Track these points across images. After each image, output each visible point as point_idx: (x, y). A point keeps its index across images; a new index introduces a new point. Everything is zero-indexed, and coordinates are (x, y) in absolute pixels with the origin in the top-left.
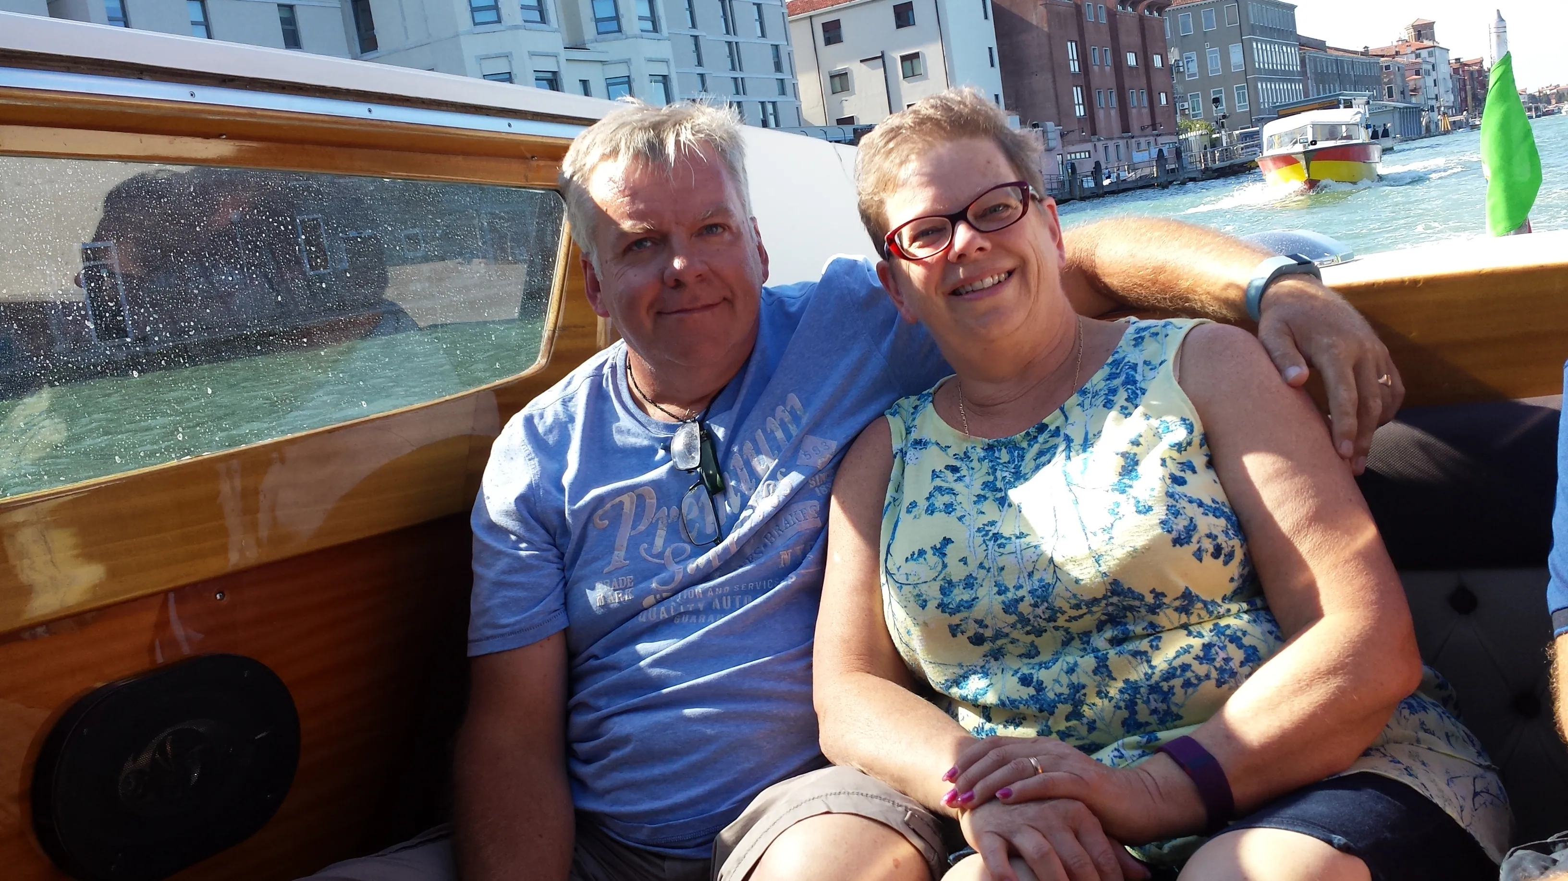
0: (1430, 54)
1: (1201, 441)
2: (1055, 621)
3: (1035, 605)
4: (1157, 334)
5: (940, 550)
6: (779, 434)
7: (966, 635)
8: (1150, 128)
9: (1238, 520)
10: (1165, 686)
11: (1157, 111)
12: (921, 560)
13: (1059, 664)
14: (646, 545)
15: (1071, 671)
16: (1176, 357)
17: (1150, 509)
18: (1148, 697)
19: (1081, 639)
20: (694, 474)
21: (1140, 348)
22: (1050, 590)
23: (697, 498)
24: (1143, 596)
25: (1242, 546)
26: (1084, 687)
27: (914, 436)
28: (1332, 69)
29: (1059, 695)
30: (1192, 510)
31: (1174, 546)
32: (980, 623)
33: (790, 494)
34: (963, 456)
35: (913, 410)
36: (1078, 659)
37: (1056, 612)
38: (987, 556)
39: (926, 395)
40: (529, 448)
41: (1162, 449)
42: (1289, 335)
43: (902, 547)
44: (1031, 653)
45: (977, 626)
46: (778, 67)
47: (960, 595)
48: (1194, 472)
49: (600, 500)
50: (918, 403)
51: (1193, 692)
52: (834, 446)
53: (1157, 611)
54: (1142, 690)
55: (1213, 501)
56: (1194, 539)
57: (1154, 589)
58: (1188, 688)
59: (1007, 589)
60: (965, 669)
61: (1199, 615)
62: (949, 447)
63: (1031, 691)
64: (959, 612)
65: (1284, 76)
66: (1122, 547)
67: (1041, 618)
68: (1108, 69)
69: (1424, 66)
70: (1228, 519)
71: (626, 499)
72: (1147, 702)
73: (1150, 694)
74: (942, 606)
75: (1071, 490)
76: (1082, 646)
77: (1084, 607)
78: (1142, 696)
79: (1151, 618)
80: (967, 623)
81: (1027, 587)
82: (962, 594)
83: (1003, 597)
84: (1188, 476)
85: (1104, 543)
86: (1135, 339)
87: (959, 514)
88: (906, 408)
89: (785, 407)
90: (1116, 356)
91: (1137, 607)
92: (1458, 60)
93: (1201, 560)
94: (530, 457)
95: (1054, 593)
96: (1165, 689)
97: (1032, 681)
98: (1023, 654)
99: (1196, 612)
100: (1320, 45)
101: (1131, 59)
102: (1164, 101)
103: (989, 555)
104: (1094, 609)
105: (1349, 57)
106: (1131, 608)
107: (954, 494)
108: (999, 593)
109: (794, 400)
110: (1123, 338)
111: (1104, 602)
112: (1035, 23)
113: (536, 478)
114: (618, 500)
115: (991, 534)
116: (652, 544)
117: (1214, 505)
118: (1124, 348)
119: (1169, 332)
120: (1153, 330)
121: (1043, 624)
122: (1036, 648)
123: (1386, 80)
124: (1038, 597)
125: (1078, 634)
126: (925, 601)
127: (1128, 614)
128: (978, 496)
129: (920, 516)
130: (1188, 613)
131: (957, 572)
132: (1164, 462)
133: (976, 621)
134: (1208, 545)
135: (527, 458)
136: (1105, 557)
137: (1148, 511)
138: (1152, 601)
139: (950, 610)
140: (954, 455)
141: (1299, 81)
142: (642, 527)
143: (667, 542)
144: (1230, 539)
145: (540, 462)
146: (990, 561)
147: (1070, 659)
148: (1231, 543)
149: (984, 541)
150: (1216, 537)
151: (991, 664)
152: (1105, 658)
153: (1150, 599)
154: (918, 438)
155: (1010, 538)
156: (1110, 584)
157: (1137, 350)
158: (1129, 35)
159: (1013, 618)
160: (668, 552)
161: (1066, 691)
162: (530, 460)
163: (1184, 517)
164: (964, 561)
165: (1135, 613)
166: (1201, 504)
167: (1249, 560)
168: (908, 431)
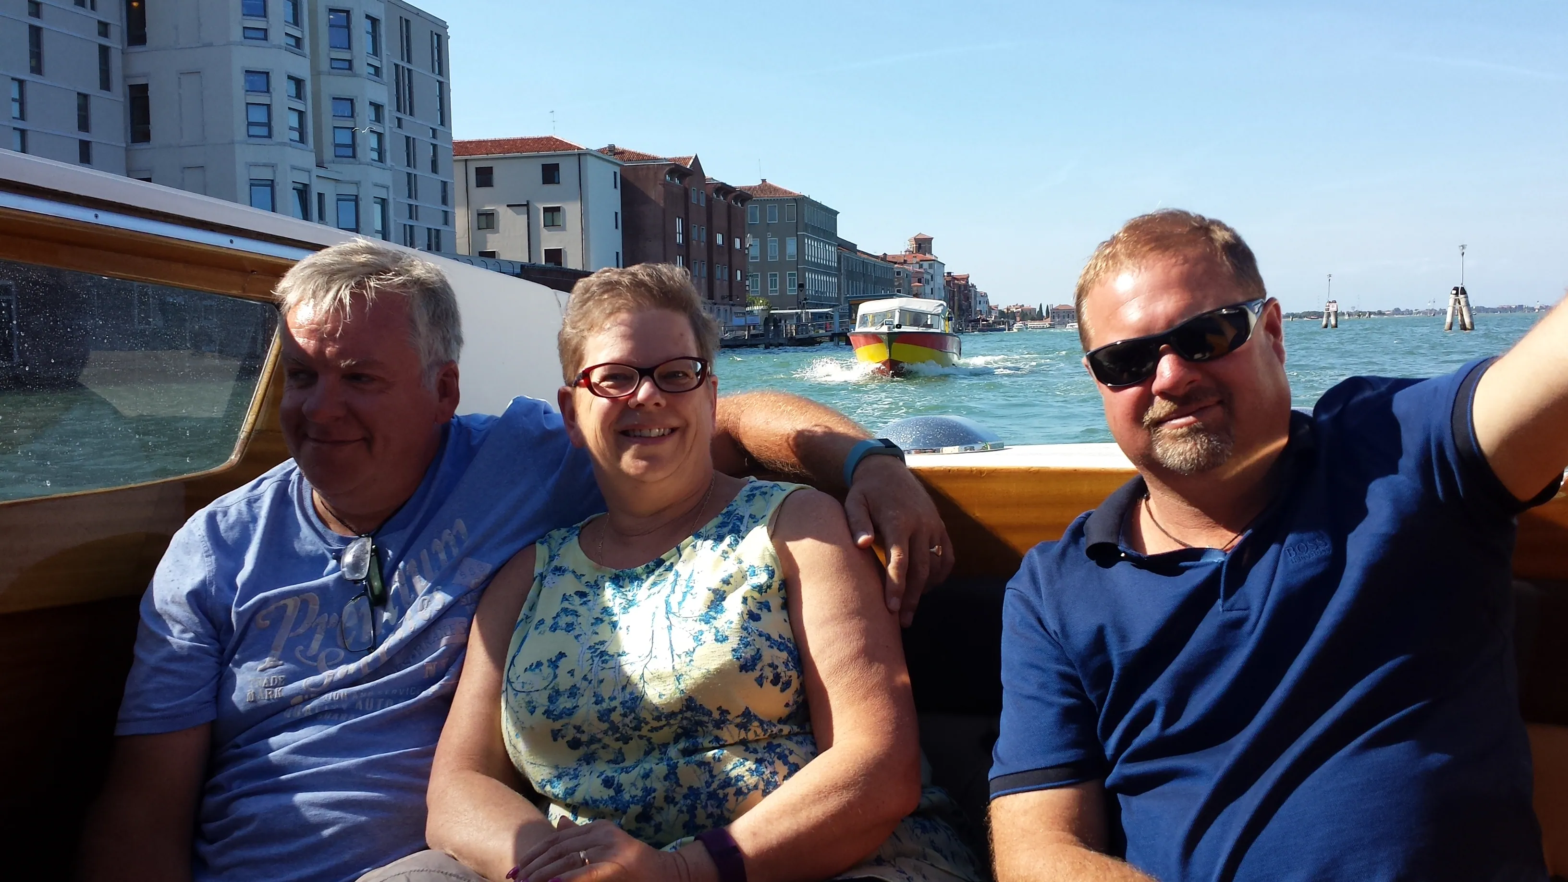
0: (930, 266)
1: (780, 585)
2: (640, 730)
3: (625, 715)
4: (766, 493)
5: (554, 664)
6: (443, 556)
7: (566, 739)
8: (728, 299)
9: (799, 655)
10: (721, 793)
11: (734, 284)
12: (537, 671)
13: (637, 769)
14: (302, 648)
15: (646, 776)
16: (775, 512)
17: (726, 638)
18: (706, 803)
19: (660, 750)
20: (359, 585)
21: (751, 503)
22: (638, 703)
23: (357, 608)
24: (711, 713)
25: (798, 678)
26: (655, 791)
27: (555, 563)
28: (860, 270)
29: (633, 797)
30: (762, 643)
31: (741, 671)
32: (578, 729)
33: (442, 609)
34: (593, 584)
35: (561, 541)
36: (654, 766)
37: (640, 722)
38: (591, 669)
39: (575, 528)
40: (208, 544)
41: (745, 589)
42: (864, 505)
43: (523, 661)
44: (618, 759)
45: (575, 731)
46: (444, 201)
47: (565, 703)
48: (769, 610)
49: (265, 601)
50: (567, 534)
51: (743, 800)
52: (488, 568)
53: (722, 726)
54: (702, 796)
55: (780, 636)
56: (758, 667)
57: (721, 707)
58: (740, 796)
59: (603, 700)
60: (560, 771)
61: (755, 732)
62: (583, 575)
63: (611, 792)
64: (562, 718)
65: (825, 270)
66: (699, 669)
67: (628, 726)
68: (702, 244)
69: (926, 276)
70: (790, 653)
71: (290, 602)
72: (705, 807)
73: (708, 800)
74: (548, 713)
75: (668, 618)
76: (660, 756)
77: (664, 719)
78: (702, 802)
79: (717, 732)
80: (567, 729)
81: (620, 699)
82: (566, 702)
83: (598, 707)
84: (764, 614)
85: (685, 665)
86: (748, 496)
87: (576, 632)
88: (556, 538)
89: (451, 531)
90: (730, 508)
91: (706, 722)
92: (949, 273)
93: (761, 685)
94: (208, 554)
95: (641, 705)
96: (721, 796)
97: (613, 784)
98: (611, 760)
99: (753, 729)
100: (852, 247)
101: (719, 239)
102: (739, 278)
103: (593, 670)
104: (672, 722)
105: (873, 261)
106: (701, 724)
107: (577, 615)
108: (596, 703)
109: (461, 525)
110: (739, 494)
111: (680, 716)
112: (653, 198)
113: (211, 574)
114: (282, 602)
115: (599, 651)
116: (307, 647)
117: (780, 640)
118: (738, 502)
119: (774, 493)
120: (763, 490)
121: (630, 732)
122: (623, 754)
123: (896, 284)
124: (628, 708)
125: (658, 745)
126: (535, 708)
127: (699, 728)
128: (597, 618)
129: (544, 632)
130: (747, 730)
131: (564, 682)
132: (745, 600)
133: (575, 727)
134: (769, 673)
135: (204, 555)
136: (684, 676)
137: (724, 640)
138: (718, 717)
139: (554, 717)
140: (586, 583)
141: (835, 276)
142: (301, 630)
143: (323, 646)
144: (788, 670)
145: (216, 560)
146: (593, 674)
147: (647, 766)
148: (789, 673)
149: (592, 657)
150: (777, 667)
151: (582, 768)
152: (675, 766)
153: (716, 715)
154: (559, 565)
155: (613, 656)
156: (686, 700)
157: (748, 504)
158: (720, 220)
159: (606, 726)
160: (323, 655)
161: (639, 793)
162: (207, 556)
163: (752, 647)
164: (571, 673)
165: (704, 728)
166: (768, 638)
167: (802, 690)
168: (552, 558)
